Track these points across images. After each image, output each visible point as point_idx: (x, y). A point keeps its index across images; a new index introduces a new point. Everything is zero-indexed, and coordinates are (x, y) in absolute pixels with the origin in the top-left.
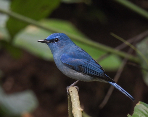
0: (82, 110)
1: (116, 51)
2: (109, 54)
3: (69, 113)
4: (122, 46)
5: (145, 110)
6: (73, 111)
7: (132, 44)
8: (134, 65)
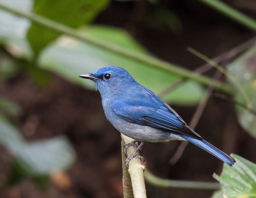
0: (143, 167)
1: (196, 75)
2: (185, 79)
3: (124, 171)
4: (204, 68)
5: (239, 167)
6: (130, 170)
7: (220, 64)
8: (223, 97)
